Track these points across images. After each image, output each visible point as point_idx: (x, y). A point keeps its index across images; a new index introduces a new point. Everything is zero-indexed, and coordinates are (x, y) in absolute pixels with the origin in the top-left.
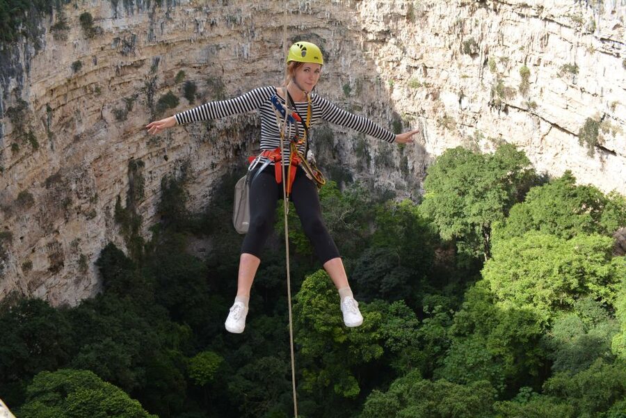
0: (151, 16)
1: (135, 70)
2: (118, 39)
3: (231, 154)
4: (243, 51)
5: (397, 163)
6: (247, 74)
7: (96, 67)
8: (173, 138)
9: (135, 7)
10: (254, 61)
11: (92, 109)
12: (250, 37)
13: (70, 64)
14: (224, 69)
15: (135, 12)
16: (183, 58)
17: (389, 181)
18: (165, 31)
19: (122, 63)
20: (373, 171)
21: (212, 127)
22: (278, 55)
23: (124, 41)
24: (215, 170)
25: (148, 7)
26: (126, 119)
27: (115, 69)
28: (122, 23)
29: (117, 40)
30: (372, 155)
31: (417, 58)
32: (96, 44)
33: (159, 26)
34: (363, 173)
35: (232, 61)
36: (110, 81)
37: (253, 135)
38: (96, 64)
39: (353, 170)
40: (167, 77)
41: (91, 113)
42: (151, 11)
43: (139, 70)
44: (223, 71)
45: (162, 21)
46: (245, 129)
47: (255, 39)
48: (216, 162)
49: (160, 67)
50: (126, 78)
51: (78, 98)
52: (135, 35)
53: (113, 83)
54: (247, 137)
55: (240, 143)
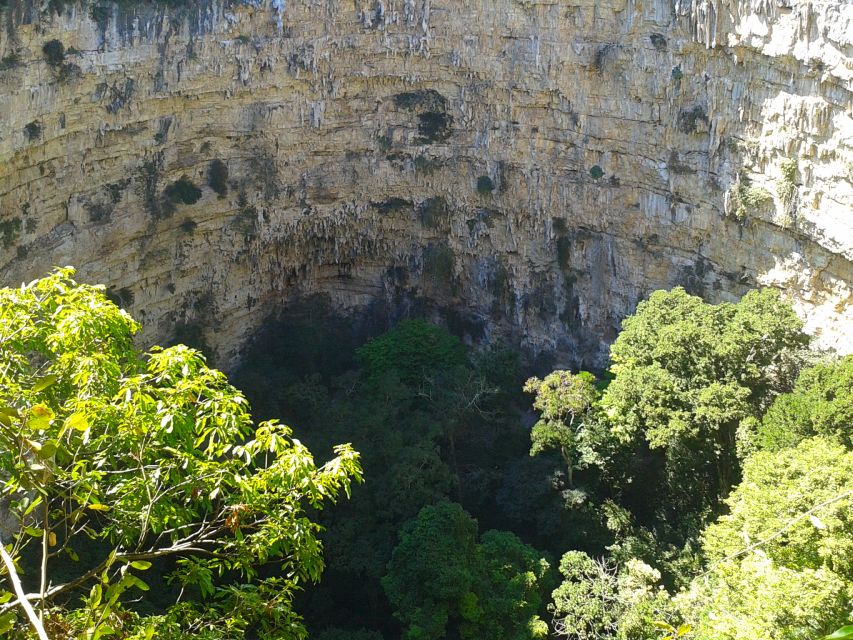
0: (162, 49)
1: (128, 139)
2: (105, 85)
3: (281, 285)
4: (312, 115)
5: (561, 308)
6: (316, 153)
7: (63, 132)
8: (186, 254)
9: (136, 33)
10: (329, 132)
11: (50, 202)
12: (325, 92)
13: (22, 127)
14: (279, 142)
15: (136, 42)
16: (210, 120)
17: (545, 337)
18: (184, 75)
19: (107, 125)
20: (520, 320)
21: (253, 238)
22: (370, 123)
23: (114, 89)
24: (253, 309)
25: (158, 35)
26: (109, 221)
27: (96, 134)
28: (112, 60)
29: (102, 87)
30: (519, 293)
31: (602, 136)
32: (65, 94)
33: (174, 67)
34: (503, 321)
35: (292, 131)
36: (84, 157)
37: (321, 254)
38: (63, 127)
39: (485, 318)
40: (180, 153)
41: (48, 210)
42: (162, 41)
43: (135, 138)
44: (277, 145)
45: (179, 57)
46: (307, 242)
47: (333, 95)
48: (255, 297)
49: (171, 135)
50: (112, 152)
51: (29, 184)
52: (132, 80)
53: (89, 159)
54: (310, 256)
55: (297, 265)
